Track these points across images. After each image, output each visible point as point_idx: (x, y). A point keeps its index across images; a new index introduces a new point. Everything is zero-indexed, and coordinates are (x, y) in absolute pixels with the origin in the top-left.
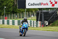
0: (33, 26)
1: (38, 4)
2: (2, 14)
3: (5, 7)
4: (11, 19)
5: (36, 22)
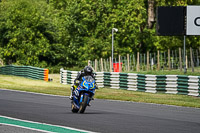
3: (117, 30)
4: (135, 70)
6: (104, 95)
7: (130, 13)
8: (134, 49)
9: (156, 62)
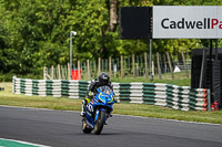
0: (177, 108)
1: (198, 25)
2: (62, 59)
3: (75, 33)
5: (191, 90)
6: (62, 105)
7: (90, 15)
8: (94, 55)
9: (119, 68)
